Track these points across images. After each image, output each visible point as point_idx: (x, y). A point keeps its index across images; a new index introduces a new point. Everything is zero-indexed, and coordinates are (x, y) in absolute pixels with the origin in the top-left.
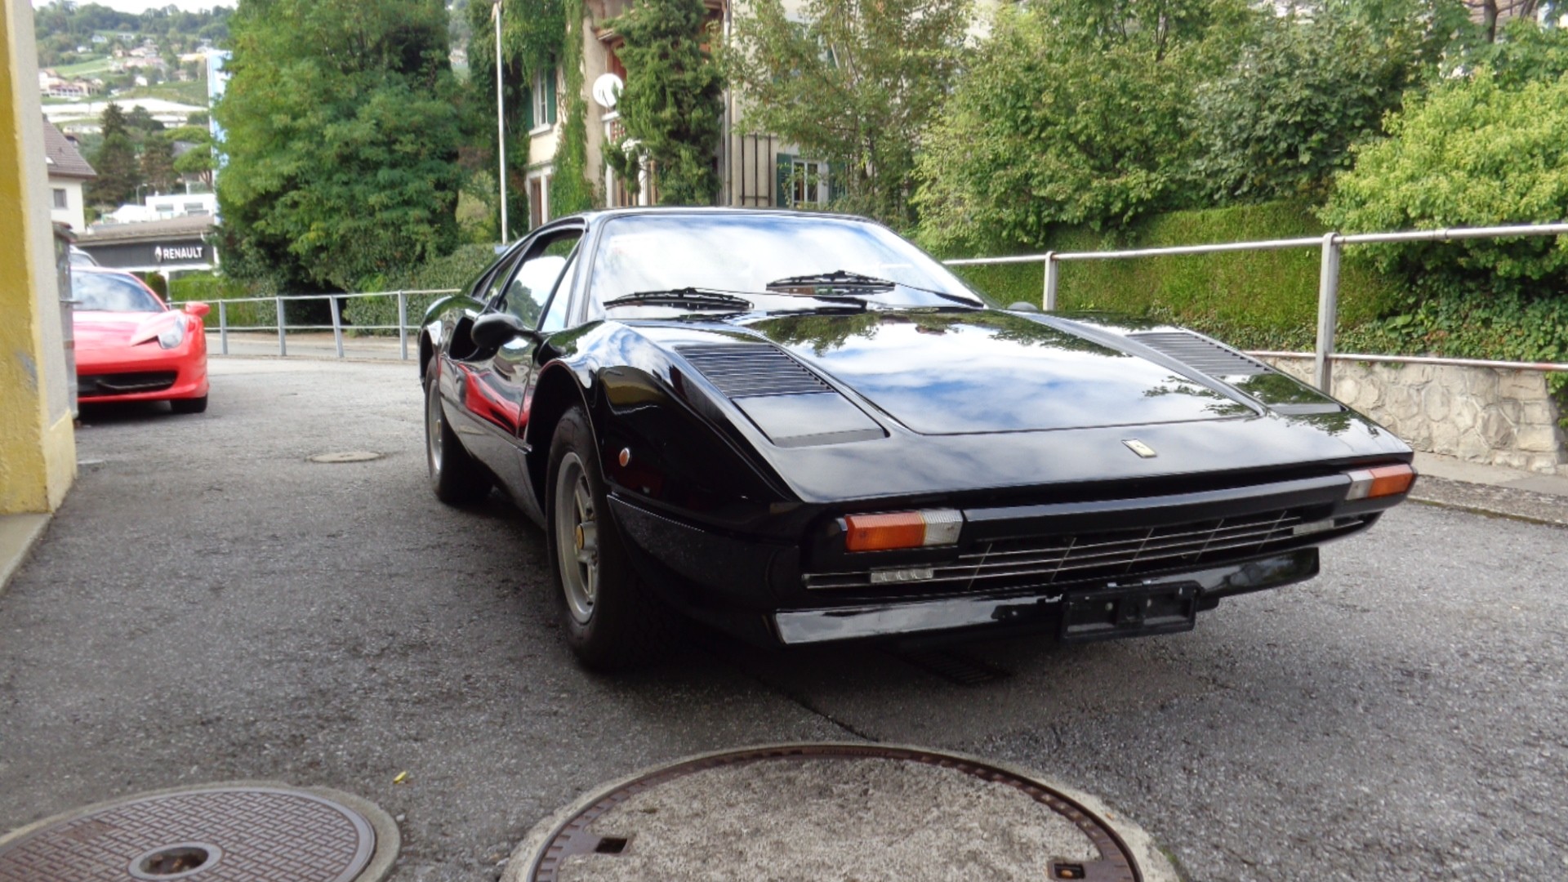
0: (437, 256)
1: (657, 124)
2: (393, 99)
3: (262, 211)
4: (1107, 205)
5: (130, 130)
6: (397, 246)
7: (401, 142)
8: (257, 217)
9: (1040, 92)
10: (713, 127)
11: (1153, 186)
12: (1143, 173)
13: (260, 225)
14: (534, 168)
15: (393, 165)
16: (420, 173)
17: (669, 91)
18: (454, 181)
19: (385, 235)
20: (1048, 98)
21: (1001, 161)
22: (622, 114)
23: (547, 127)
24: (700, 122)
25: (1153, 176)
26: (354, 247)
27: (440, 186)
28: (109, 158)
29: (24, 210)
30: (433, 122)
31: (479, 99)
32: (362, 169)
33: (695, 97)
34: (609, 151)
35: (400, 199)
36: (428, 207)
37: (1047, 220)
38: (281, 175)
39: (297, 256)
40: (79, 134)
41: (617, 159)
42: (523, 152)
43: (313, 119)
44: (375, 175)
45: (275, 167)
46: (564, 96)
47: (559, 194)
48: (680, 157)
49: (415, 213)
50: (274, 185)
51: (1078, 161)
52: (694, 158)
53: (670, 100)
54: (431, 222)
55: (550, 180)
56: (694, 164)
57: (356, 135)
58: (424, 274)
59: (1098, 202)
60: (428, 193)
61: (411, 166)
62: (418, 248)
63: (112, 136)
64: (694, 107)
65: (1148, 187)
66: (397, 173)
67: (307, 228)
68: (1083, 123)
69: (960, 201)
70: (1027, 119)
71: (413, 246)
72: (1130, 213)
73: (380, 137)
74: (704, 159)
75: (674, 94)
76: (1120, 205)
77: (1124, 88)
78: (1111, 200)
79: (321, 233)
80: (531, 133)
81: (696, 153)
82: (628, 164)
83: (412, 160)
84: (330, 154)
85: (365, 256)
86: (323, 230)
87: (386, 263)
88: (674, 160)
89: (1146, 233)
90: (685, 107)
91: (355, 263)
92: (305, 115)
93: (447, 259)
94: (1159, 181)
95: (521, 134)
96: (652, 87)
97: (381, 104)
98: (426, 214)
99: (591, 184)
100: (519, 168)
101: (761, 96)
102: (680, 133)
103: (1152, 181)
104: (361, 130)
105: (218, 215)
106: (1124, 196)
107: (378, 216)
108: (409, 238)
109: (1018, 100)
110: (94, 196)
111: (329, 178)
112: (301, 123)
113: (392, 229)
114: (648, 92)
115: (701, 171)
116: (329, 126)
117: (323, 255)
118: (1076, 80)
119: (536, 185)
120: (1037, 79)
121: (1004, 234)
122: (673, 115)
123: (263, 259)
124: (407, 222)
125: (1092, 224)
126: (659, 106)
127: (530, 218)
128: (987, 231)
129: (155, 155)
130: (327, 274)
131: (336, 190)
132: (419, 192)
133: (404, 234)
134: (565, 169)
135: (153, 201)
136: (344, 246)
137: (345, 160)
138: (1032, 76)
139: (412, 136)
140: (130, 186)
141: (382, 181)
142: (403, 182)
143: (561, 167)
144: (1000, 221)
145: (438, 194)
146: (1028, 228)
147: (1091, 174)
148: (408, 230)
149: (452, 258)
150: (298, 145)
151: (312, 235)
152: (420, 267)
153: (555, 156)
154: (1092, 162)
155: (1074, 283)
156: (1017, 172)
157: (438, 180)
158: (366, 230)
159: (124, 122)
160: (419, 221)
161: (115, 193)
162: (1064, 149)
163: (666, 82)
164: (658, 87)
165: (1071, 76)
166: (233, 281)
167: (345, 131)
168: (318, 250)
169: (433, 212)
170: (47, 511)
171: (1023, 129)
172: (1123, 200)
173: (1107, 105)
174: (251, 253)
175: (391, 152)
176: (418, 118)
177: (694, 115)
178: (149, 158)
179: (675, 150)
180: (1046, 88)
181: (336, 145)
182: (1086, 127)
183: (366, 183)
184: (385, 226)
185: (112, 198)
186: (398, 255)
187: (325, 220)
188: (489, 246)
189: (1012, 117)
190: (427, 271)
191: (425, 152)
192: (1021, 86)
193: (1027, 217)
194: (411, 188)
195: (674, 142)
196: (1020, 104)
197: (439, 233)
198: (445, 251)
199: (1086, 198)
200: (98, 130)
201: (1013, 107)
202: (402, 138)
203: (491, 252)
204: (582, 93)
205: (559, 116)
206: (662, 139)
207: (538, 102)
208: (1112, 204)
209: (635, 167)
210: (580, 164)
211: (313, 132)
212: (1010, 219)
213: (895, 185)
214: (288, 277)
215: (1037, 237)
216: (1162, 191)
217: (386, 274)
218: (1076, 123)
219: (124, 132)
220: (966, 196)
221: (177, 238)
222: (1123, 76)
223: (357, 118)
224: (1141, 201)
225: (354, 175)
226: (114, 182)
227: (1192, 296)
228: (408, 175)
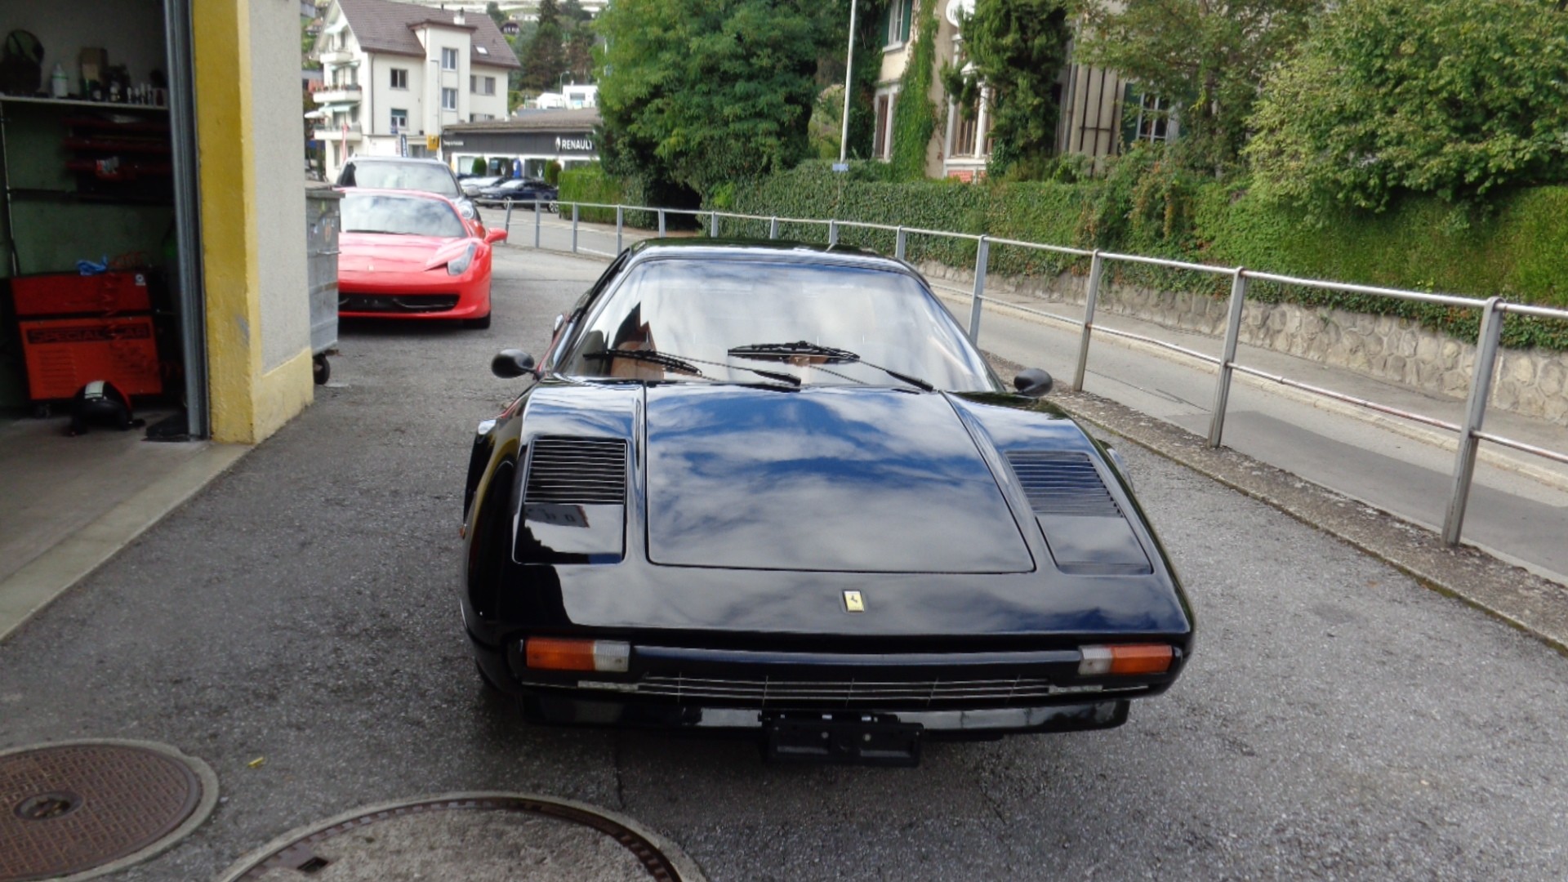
0: (781, 169)
1: (997, 50)
2: (756, 14)
3: (634, 115)
4: (1461, 173)
5: (562, 19)
6: (746, 156)
7: (758, 56)
8: (630, 121)
9: (1402, 38)
10: (1057, 55)
11: (1519, 155)
12: (1510, 140)
13: (633, 128)
14: (882, 86)
15: (750, 78)
16: (774, 86)
17: (1014, 15)
18: (804, 95)
19: (735, 145)
20: (1407, 48)
21: (1347, 113)
22: (965, 38)
23: (899, 45)
24: (1042, 50)
25: (1524, 143)
26: (710, 155)
27: (790, 99)
28: (541, 45)
29: (246, 200)
30: (792, 37)
31: (838, 14)
32: (722, 79)
33: (1041, 22)
34: (947, 75)
35: (753, 110)
36: (778, 121)
37: (1390, 184)
38: (648, 83)
39: (662, 160)
40: (521, 22)
41: (955, 84)
42: (874, 68)
43: (681, 31)
44: (733, 87)
45: (644, 75)
46: (918, 15)
47: (903, 113)
48: (1016, 85)
49: (764, 126)
50: (643, 91)
51: (1435, 120)
52: (1032, 87)
53: (1014, 25)
54: (779, 135)
55: (899, 98)
56: (1031, 93)
57: (717, 48)
58: (768, 185)
59: (1449, 169)
60: (779, 106)
61: (767, 79)
62: (765, 160)
63: (545, 24)
64: (1039, 32)
65: (1513, 156)
66: (752, 85)
67: (668, 133)
68: (1447, 79)
69: (1295, 156)
70: (1381, 70)
71: (760, 157)
72: (1487, 184)
73: (740, 50)
74: (1042, 88)
75: (1019, 19)
76: (1476, 174)
77: (1502, 40)
78: (1467, 167)
79: (680, 138)
80: (885, 49)
81: (1035, 82)
82: (965, 90)
83: (766, 74)
84: (695, 65)
85: (719, 164)
86: (684, 136)
87: (737, 172)
88: (1011, 88)
89: (1505, 208)
90: (1030, 34)
91: (709, 170)
92: (674, 28)
93: (789, 172)
94: (1528, 149)
95: (875, 49)
96: (997, 11)
97: (745, 19)
98: (774, 126)
99: (934, 106)
100: (867, 85)
101: (1099, 27)
102: (1020, 60)
103: (1519, 150)
104: (723, 43)
105: (600, 115)
106: (1482, 165)
107: (732, 126)
108: (758, 149)
109: (1376, 47)
110: (525, 80)
111: (693, 87)
112: (671, 35)
113: (743, 139)
114: (991, 16)
115: (1036, 102)
116: (694, 39)
117: (682, 160)
118: (1443, 29)
119: (884, 102)
120: (1402, 24)
121: (1340, 196)
122: (1015, 42)
123: (635, 159)
124: (757, 135)
125: (1440, 193)
126: (1001, 33)
127: (875, 135)
128: (1319, 190)
129: (579, 45)
130: (686, 177)
131: (696, 99)
132: (771, 105)
133: (753, 145)
134: (911, 89)
135: (569, 89)
136: (701, 153)
137: (709, 70)
138: (1395, 19)
139: (769, 51)
140: (556, 72)
141: (738, 94)
142: (757, 95)
143: (907, 86)
144: (1336, 182)
145: (787, 108)
146: (1370, 190)
147: (1448, 136)
148: (756, 142)
149: (794, 172)
150: (667, 56)
151: (673, 140)
152: (766, 178)
153: (903, 75)
154: (1453, 122)
155: (1414, 257)
156: (1361, 129)
157: (790, 93)
158: (721, 138)
159: (557, 12)
160: (768, 133)
161: (542, 78)
162: (1422, 107)
163: (1012, 6)
164: (1003, 12)
165: (1440, 24)
166: (608, 177)
167: (708, 44)
168: (677, 155)
169: (782, 124)
170: (252, 443)
171: (1377, 80)
172: (1480, 169)
173: (1479, 58)
174: (624, 152)
175: (750, 65)
176: (777, 33)
177: (1037, 42)
178: (574, 48)
179: (1013, 78)
180: (1410, 33)
181: (700, 57)
182: (1450, 83)
183: (724, 94)
184: (737, 137)
185: (541, 83)
186: (746, 165)
187: (686, 127)
188: (828, 162)
189: (1366, 67)
190: (770, 182)
191: (779, 66)
192: (1381, 31)
193: (1369, 178)
194: (762, 102)
195: (1012, 70)
196: (1378, 52)
197: (786, 146)
198: (789, 164)
199: (1435, 164)
200: (534, 18)
201: (1369, 54)
202: (759, 52)
203: (829, 168)
204: (935, 12)
205: (911, 34)
206: (1000, 66)
207: (895, 20)
208: (1467, 172)
209: (974, 92)
210: (925, 84)
211: (680, 43)
212: (1347, 181)
213: (1236, 129)
214: (654, 177)
215: (1378, 202)
216: (1529, 161)
217: (736, 182)
218: (1439, 77)
219: (555, 22)
220: (1303, 150)
221: (573, 130)
222: (1500, 27)
223: (722, 31)
224: (1501, 171)
225: (714, 86)
226: (542, 68)
227: (1551, 285)
228: (763, 88)
